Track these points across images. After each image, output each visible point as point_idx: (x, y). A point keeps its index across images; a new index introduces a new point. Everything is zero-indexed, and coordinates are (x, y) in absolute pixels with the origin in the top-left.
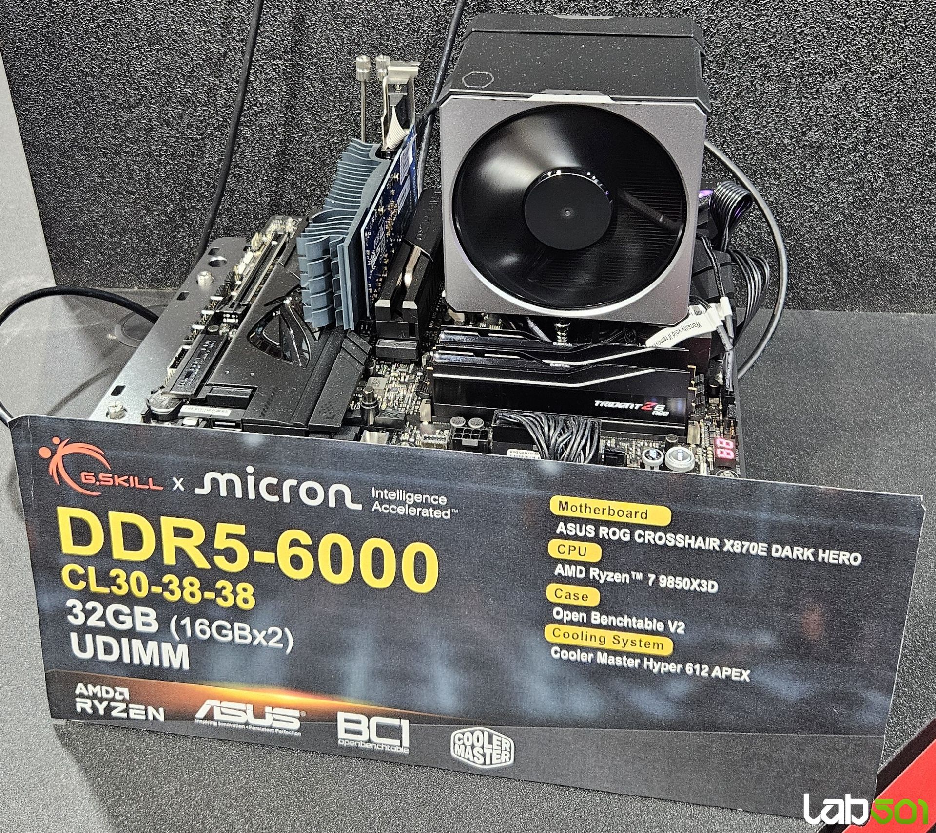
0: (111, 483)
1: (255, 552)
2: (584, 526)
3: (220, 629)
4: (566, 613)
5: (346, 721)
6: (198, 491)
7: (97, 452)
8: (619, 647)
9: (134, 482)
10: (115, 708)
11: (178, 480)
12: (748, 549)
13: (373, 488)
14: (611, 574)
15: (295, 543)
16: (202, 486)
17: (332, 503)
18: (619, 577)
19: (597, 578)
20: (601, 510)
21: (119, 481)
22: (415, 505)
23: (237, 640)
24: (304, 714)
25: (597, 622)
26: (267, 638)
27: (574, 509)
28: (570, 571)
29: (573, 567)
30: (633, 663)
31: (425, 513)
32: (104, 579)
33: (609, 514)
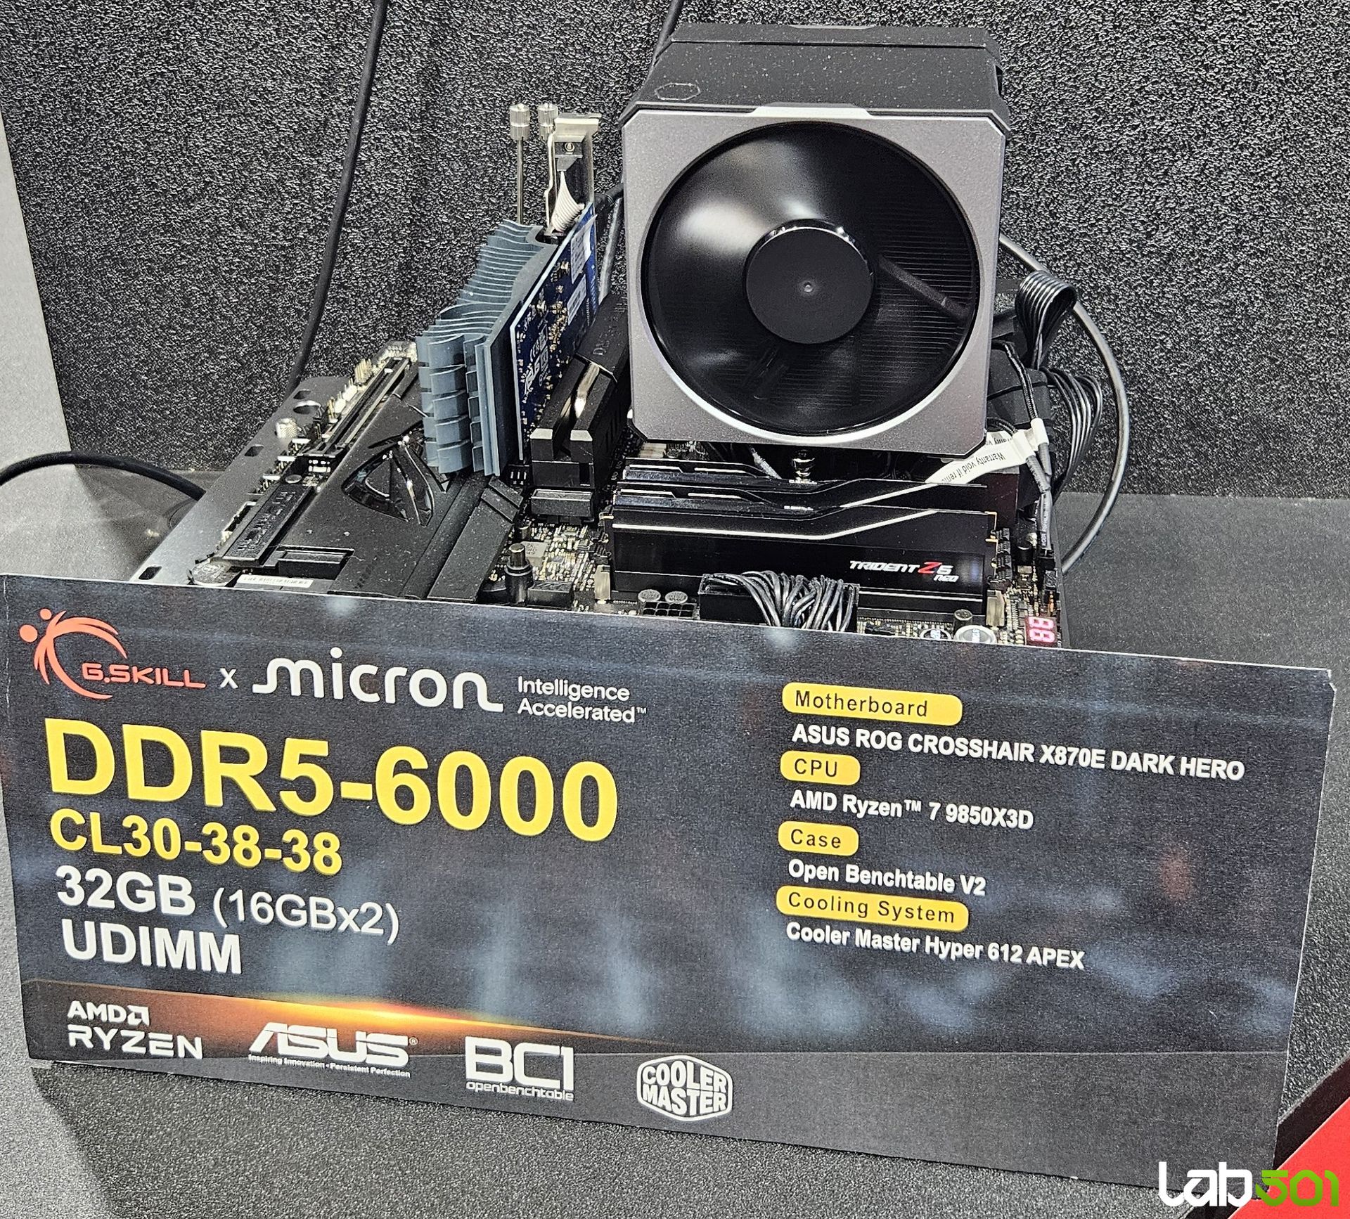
0: (127, 679)
1: (343, 784)
2: (833, 729)
3: (288, 906)
4: (808, 867)
5: (479, 1051)
6: (257, 688)
7: (106, 630)
8: (888, 920)
9: (162, 676)
10: (128, 1039)
11: (228, 672)
12: (1076, 759)
13: (520, 679)
14: (874, 804)
15: (402, 767)
16: (265, 682)
17: (458, 703)
18: (885, 809)
19: (854, 810)
20: (859, 704)
21: (138, 675)
22: (583, 702)
23: (314, 924)
24: (414, 1042)
25: (855, 880)
26: (360, 920)
27: (818, 702)
28: (814, 801)
29: (818, 794)
30: (908, 945)
31: (598, 714)
32: (115, 832)
33: (870, 710)
